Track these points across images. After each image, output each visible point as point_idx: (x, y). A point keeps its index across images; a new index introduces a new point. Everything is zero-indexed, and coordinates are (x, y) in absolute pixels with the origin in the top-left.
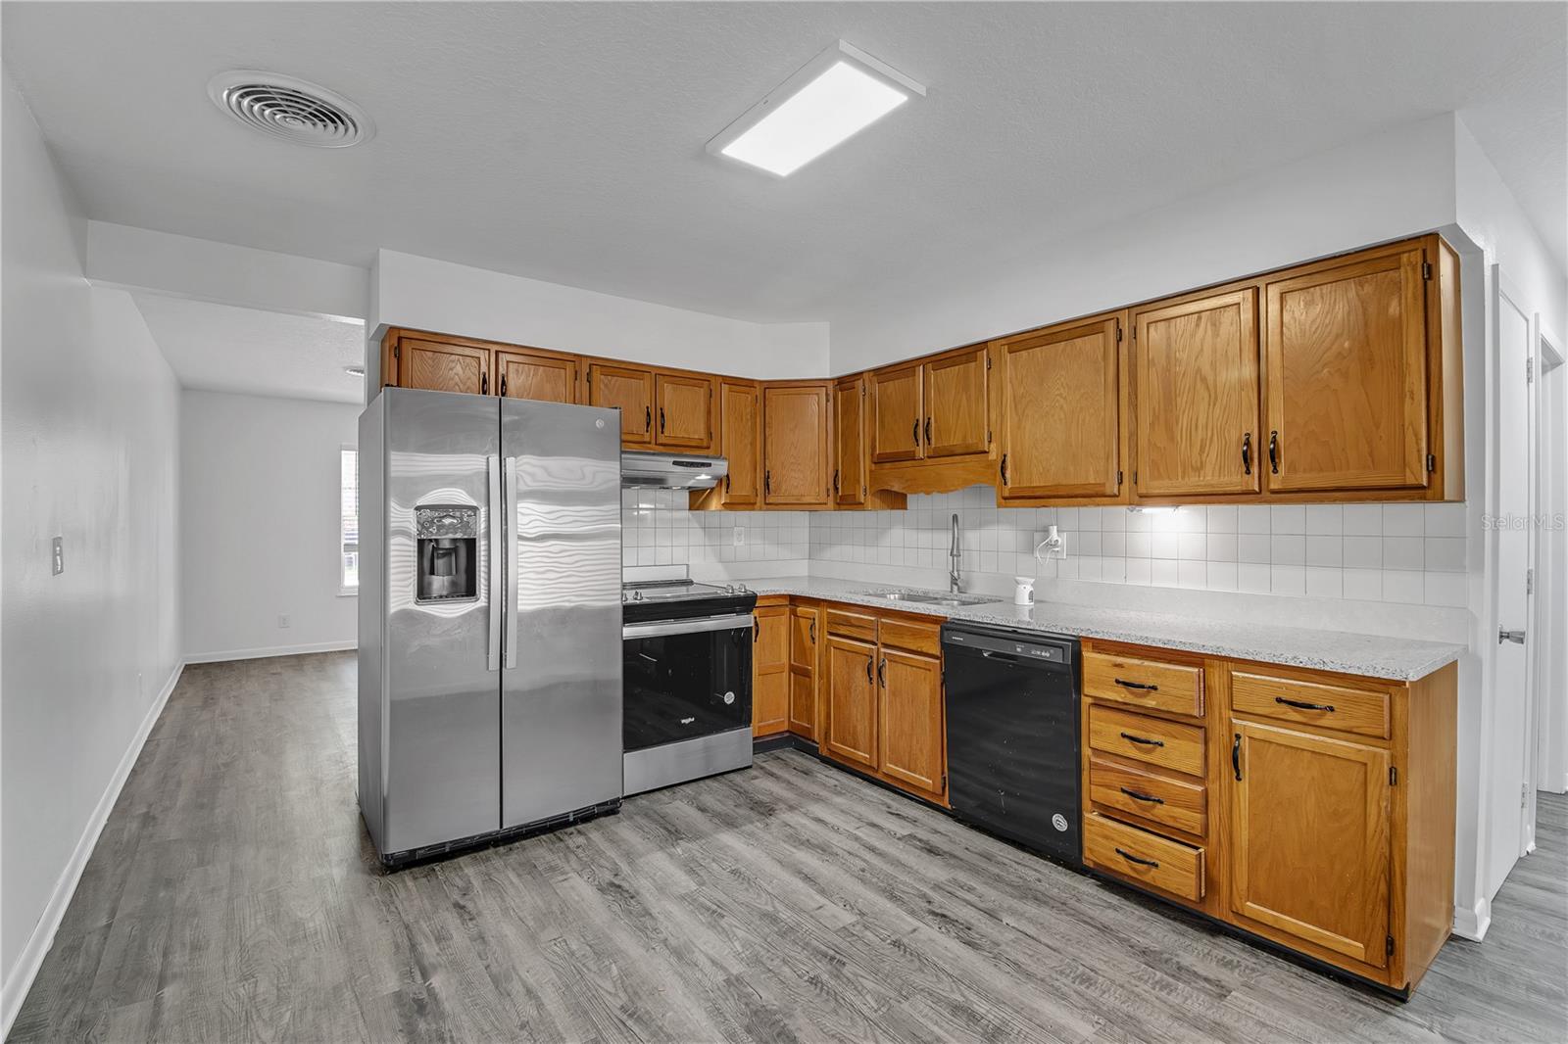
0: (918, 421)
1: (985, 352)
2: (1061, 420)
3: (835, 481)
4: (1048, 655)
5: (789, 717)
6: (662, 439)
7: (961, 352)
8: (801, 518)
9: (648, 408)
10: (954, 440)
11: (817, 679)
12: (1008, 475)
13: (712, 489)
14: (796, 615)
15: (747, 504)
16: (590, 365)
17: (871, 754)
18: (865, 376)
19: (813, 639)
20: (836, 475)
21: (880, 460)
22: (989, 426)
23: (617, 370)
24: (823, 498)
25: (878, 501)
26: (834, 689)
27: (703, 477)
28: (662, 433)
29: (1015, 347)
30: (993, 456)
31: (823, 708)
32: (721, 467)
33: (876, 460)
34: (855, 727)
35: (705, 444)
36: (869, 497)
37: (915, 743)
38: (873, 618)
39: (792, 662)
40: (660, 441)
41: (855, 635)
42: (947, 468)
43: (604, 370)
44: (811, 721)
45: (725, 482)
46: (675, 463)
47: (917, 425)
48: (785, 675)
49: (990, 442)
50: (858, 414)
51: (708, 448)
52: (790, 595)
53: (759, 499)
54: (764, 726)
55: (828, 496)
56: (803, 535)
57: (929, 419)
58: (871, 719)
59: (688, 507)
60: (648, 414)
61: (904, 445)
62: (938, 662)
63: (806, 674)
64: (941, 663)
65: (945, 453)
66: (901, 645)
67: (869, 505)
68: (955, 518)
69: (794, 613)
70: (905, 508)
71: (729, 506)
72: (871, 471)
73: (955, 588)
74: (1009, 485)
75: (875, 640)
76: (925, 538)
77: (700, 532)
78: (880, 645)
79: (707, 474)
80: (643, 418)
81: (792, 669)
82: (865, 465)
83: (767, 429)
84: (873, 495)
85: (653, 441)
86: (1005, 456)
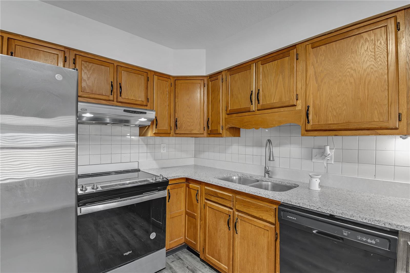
0: (252, 91)
1: (295, 50)
2: (351, 83)
3: (207, 123)
4: (374, 242)
5: (185, 237)
6: (120, 99)
7: (280, 53)
8: (191, 141)
9: (112, 82)
10: (275, 100)
11: (199, 220)
12: (310, 117)
13: (149, 126)
14: (189, 188)
15: (167, 134)
16: (75, 54)
17: (228, 266)
18: (223, 73)
19: (197, 200)
20: (208, 120)
21: (230, 113)
22: (296, 91)
23: (92, 59)
24: (202, 131)
25: (228, 133)
26: (208, 227)
27: (143, 119)
28: (121, 96)
29: (316, 45)
30: (299, 107)
31: (202, 235)
32: (152, 115)
33: (228, 112)
34: (219, 250)
35: (145, 104)
36: (224, 131)
37: (256, 268)
38: (231, 195)
39: (187, 210)
40: (119, 100)
41: (219, 202)
42: (268, 115)
43: (84, 58)
44: (196, 240)
45: (155, 122)
46: (125, 111)
47: (251, 94)
48: (184, 215)
49: (297, 100)
50: (219, 91)
51: (147, 106)
52: (186, 178)
53: (172, 131)
54: (173, 243)
55: (204, 130)
56: (192, 147)
57: (259, 90)
58: (229, 249)
59: (138, 134)
60: (112, 85)
61: (245, 104)
62: (273, 226)
63: (194, 217)
64: (275, 227)
65: (269, 107)
66: (248, 212)
67: (224, 134)
68: (269, 141)
69: (188, 186)
70: (239, 136)
71: (157, 134)
72: (225, 118)
73: (267, 175)
74: (311, 123)
75: (232, 207)
76: (249, 150)
77: (145, 147)
78: (234, 210)
79: (145, 118)
80: (109, 87)
81: (187, 213)
82: (223, 115)
83: (176, 99)
84: (227, 130)
85: (115, 100)
86: (308, 107)
